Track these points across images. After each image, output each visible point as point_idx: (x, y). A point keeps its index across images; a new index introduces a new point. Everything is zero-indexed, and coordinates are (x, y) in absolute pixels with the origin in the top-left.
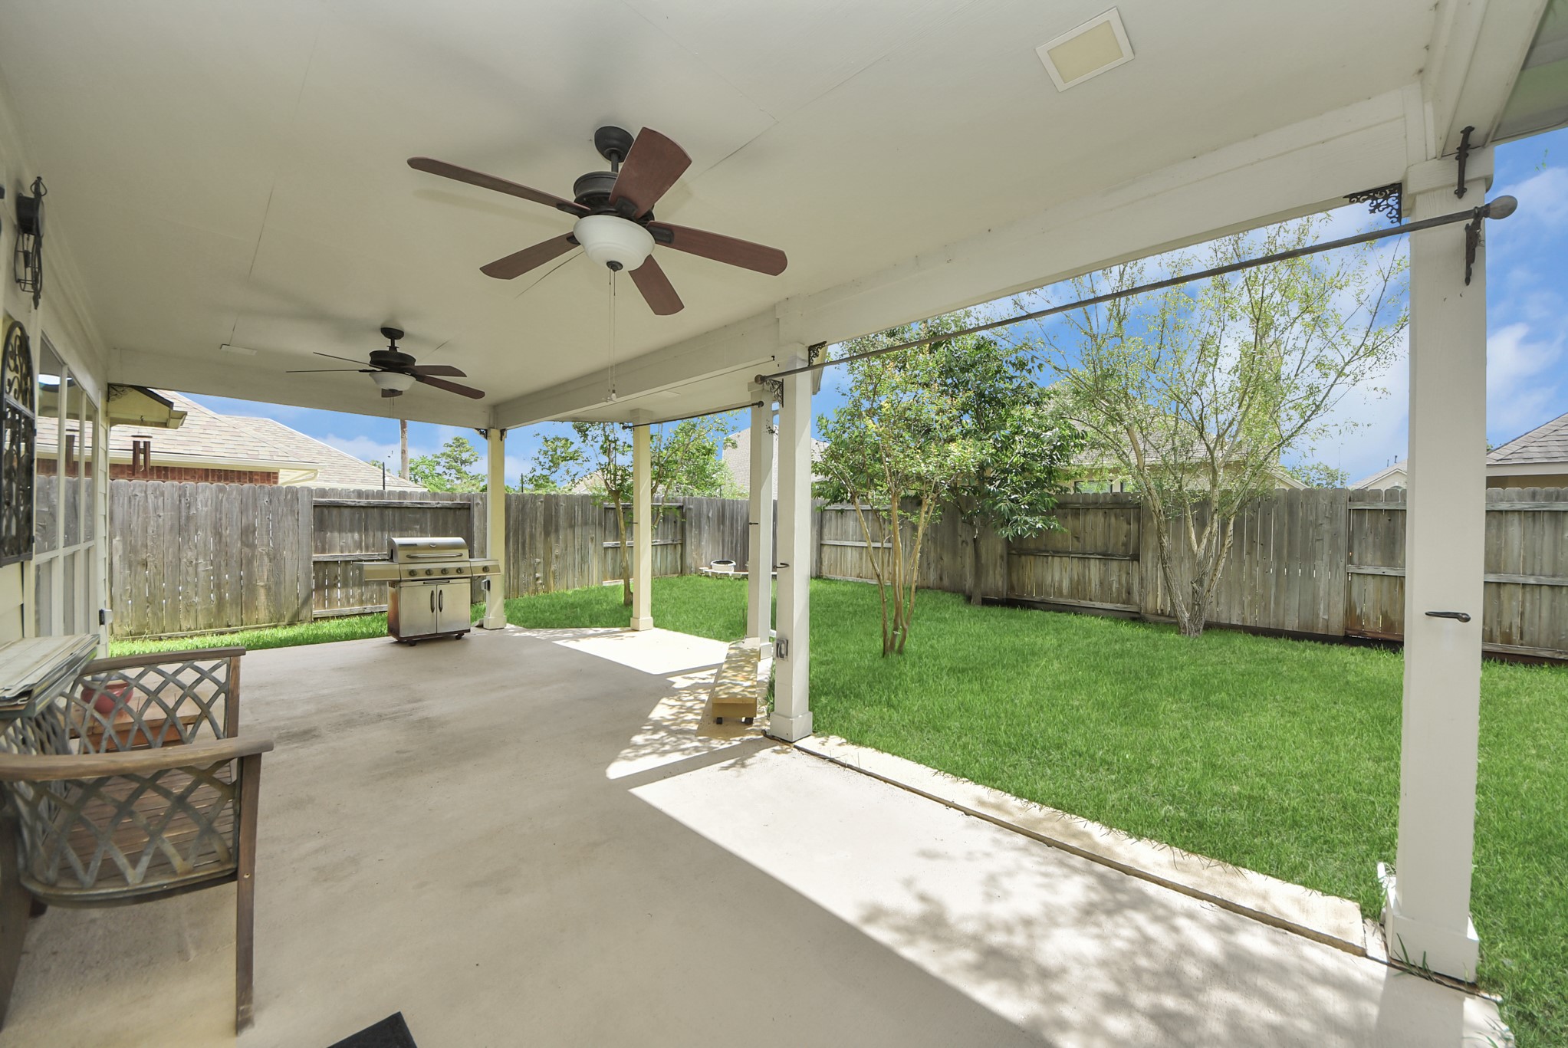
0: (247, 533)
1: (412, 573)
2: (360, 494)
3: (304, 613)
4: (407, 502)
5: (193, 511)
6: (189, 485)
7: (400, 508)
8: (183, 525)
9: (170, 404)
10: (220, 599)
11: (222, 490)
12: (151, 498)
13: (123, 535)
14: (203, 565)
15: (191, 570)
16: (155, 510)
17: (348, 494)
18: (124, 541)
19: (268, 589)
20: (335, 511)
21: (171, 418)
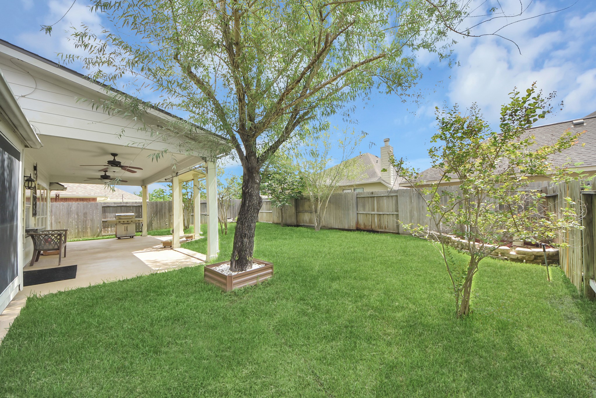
0: (85, 214)
1: (119, 222)
2: (115, 203)
3: (100, 235)
4: (128, 205)
5: (71, 209)
6: (70, 203)
7: (126, 206)
8: (69, 213)
9: (63, 186)
10: (78, 231)
11: (79, 204)
12: (61, 206)
13: (54, 215)
14: (74, 223)
15: (71, 224)
16: (62, 209)
17: (112, 203)
18: (55, 217)
19: (90, 228)
20: (108, 208)
21: (64, 188)
